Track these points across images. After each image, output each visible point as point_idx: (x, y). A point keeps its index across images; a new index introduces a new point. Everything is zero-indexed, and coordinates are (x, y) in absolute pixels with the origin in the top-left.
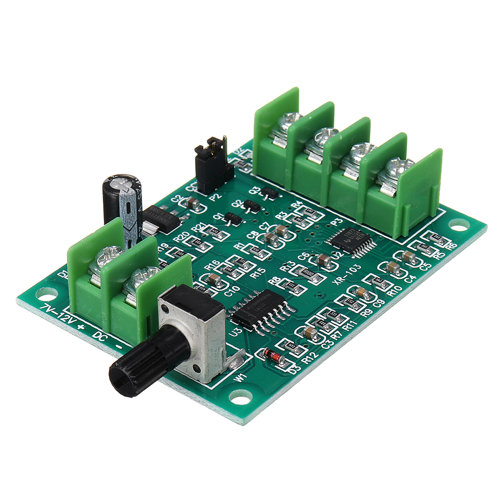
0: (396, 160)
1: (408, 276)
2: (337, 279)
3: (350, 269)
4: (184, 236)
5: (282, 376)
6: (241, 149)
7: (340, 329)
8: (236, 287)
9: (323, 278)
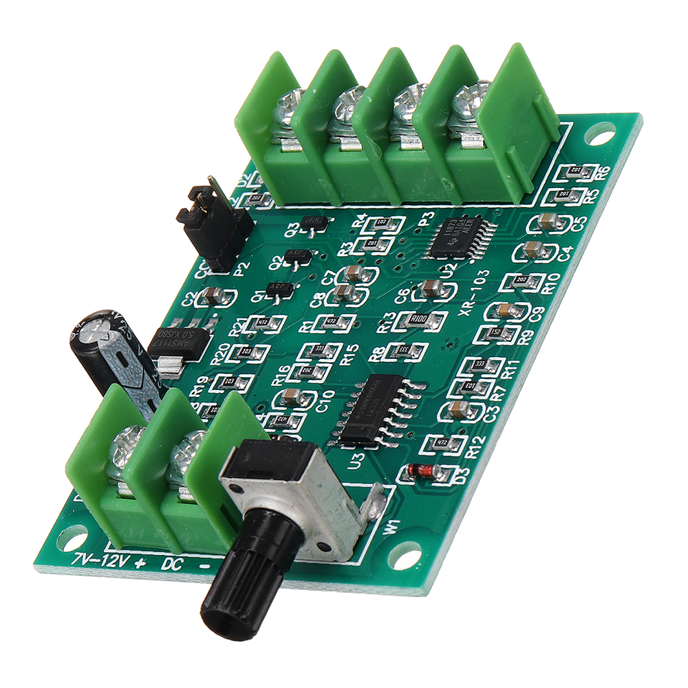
0: (462, 92)
1: (561, 251)
2: (463, 306)
3: (475, 282)
4: (223, 352)
5: (448, 495)
6: (246, 176)
7: (499, 382)
8: (328, 392)
9: (443, 316)
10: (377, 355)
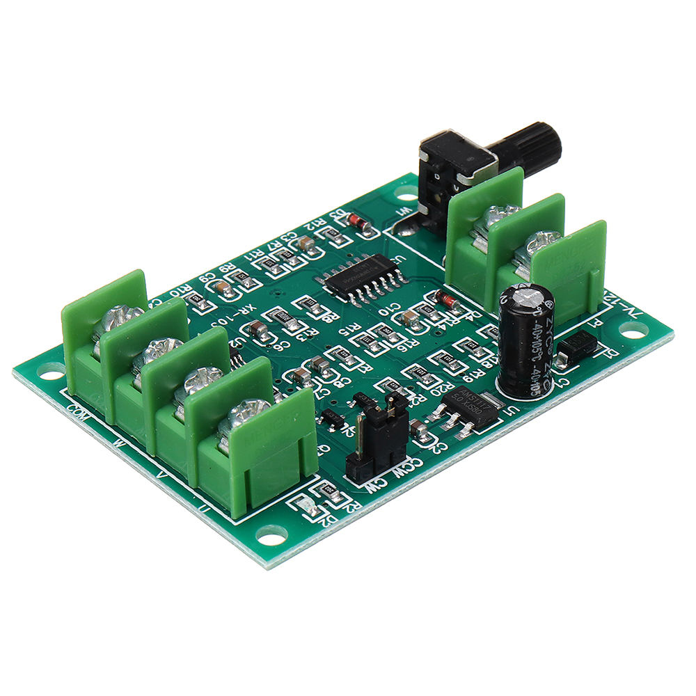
3: (226, 323)
4: (439, 389)
7: (268, 252)
10: (331, 318)
